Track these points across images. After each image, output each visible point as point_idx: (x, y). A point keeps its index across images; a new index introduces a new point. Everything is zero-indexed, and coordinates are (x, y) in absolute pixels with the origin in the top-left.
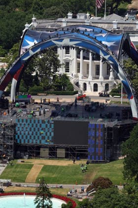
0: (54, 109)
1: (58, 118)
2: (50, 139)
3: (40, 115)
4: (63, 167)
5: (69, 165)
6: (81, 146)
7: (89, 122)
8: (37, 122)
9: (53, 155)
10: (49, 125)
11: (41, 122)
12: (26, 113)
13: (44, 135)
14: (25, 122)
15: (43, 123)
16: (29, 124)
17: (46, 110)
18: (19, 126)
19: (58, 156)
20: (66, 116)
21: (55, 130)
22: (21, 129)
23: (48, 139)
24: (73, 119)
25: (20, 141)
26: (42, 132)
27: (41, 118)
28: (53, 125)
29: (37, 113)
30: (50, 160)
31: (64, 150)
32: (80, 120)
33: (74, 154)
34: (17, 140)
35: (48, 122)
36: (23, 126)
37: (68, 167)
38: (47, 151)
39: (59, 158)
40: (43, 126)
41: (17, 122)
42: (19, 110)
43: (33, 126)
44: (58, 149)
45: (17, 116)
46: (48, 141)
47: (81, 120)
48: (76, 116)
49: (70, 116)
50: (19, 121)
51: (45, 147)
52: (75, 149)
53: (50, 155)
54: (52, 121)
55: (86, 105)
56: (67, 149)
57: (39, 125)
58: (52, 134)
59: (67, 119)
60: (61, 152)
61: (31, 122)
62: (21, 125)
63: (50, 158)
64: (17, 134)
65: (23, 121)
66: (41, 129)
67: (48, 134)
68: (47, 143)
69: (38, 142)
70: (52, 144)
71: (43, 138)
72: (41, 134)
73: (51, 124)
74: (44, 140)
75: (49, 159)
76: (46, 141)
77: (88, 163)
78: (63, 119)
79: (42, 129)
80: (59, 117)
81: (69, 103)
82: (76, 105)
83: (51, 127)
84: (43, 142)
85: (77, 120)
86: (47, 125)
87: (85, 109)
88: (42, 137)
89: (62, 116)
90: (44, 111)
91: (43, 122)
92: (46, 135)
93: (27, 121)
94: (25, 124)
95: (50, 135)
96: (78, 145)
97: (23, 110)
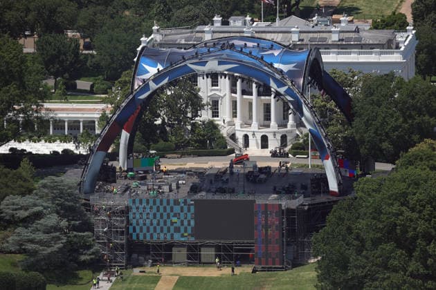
0: (195, 180)
1: (202, 195)
2: (189, 231)
3: (171, 190)
4: (211, 278)
5: (222, 275)
6: (241, 241)
7: (254, 202)
8: (165, 203)
9: (194, 258)
10: (185, 208)
11: (172, 203)
12: (146, 188)
13: (179, 224)
14: (144, 204)
15: (175, 204)
16: (151, 208)
17: (180, 182)
18: (134, 211)
19: (203, 260)
20: (215, 193)
21: (197, 217)
22: (138, 216)
23: (186, 231)
24: (227, 197)
25: (138, 235)
26: (175, 220)
27: (172, 196)
28: (192, 208)
29: (166, 188)
30: (191, 268)
31: (213, 249)
32: (239, 199)
33: (230, 257)
34: (131, 234)
35: (185, 202)
36: (141, 210)
37: (219, 279)
38: (184, 252)
39: (204, 263)
40: (177, 209)
41: (131, 205)
42: (134, 184)
43: (158, 211)
44: (202, 249)
45: (131, 193)
46: (186, 234)
47: (241, 197)
48: (233, 191)
49: (222, 191)
50: (134, 202)
51: (181, 245)
52: (231, 247)
53: (189, 258)
54: (192, 201)
55: (249, 172)
56: (218, 248)
57: (168, 208)
58: (192, 223)
59: (217, 197)
60: (208, 253)
61: (155, 203)
62: (137, 208)
63: (189, 265)
64: (131, 224)
65: (141, 202)
66: (172, 214)
67: (186, 223)
68: (183, 239)
69: (169, 237)
70: (192, 239)
71: (177, 230)
72: (172, 223)
73: (190, 205)
74: (179, 234)
75: (188, 266)
76: (183, 236)
77: (254, 271)
78: (210, 197)
79: (175, 216)
80: (204, 193)
81: (220, 169)
82: (232, 173)
83: (189, 210)
84: (177, 237)
85: (234, 199)
86: (182, 208)
87: (248, 180)
88: (175, 228)
89: (208, 191)
90: (178, 184)
91: (176, 202)
92: (182, 224)
93: (148, 202)
94: (144, 208)
95: (189, 224)
96: (237, 241)
97: (140, 184)
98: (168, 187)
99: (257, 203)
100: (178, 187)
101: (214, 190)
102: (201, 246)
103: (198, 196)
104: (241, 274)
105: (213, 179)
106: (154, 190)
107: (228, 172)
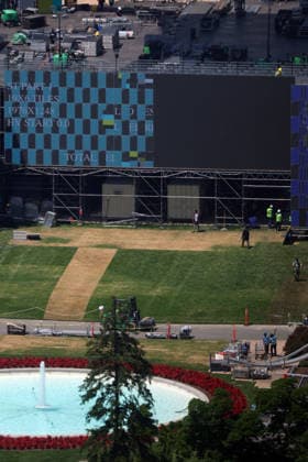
0: (153, 28)
1: (172, 65)
2: (142, 146)
3: (100, 51)
4: (191, 255)
5: (216, 247)
6: (262, 171)
7: (292, 80)
8: (86, 83)
9: (152, 208)
10: (134, 93)
11: (102, 83)
12: (42, 46)
13: (117, 131)
14: (39, 83)
15: (109, 85)
16: (55, 92)
17: (122, 34)
18: (16, 97)
19: (172, 214)
20: (202, 58)
21: (160, 114)
22: (24, 110)
23: (134, 146)
24: (230, 69)
25: (23, 155)
26: (108, 120)
27: (104, 66)
28: (149, 94)
29: (89, 48)
30: (142, 231)
31: (196, 188)
32: (257, 73)
33: (236, 208)
34: (9, 151)
35: (133, 80)
36: (31, 97)
37: (211, 256)
38: (129, 194)
39: (175, 221)
40: (114, 96)
41: (9, 84)
42: (16, 36)
43: (71, 97)
44: (171, 188)
45: (9, 57)
46: (133, 154)
47: (259, 70)
48: (242, 56)
49: (218, 55)
50: (16, 77)
51: (122, 178)
52: (236, 183)
53: (139, 209)
54: (148, 76)
55: (281, 12)
56: (207, 187)
57: (94, 93)
58: (149, 128)
59: (207, 69)
60: (183, 198)
61: (63, 81)
62: (24, 92)
63: (140, 223)
64: (9, 129)
65: (31, 77)
66: (102, 107)
67: (133, 127)
68: (126, 165)
69: (94, 160)
70: (148, 165)
71: (114, 143)
72: (103, 128)
73: (143, 87)
74: (119, 153)
75: (139, 226)
76: (126, 157)
77: (289, 240)
78: (190, 68)
79: (109, 110)
80: (175, 61)
81: (214, 4)
82: (241, 14)
83: (141, 99)
84: (114, 160)
85: (245, 73)
86: (126, 92)
87: (278, 28)
88: (110, 139)
89: (186, 56)
90: (116, 39)
91: (113, 80)
92: (126, 130)
93: (47, 78)
94: (39, 92)
95: (141, 131)
96: (249, 172)
97: (29, 37)
98: (94, 44)
99: (298, 83)
100: (117, 45)
101: (200, 52)
102: (169, 181)
103: (161, 67)
104: (258, 244)
105: (197, 26)
106: (61, 50)
107: (233, 10)
